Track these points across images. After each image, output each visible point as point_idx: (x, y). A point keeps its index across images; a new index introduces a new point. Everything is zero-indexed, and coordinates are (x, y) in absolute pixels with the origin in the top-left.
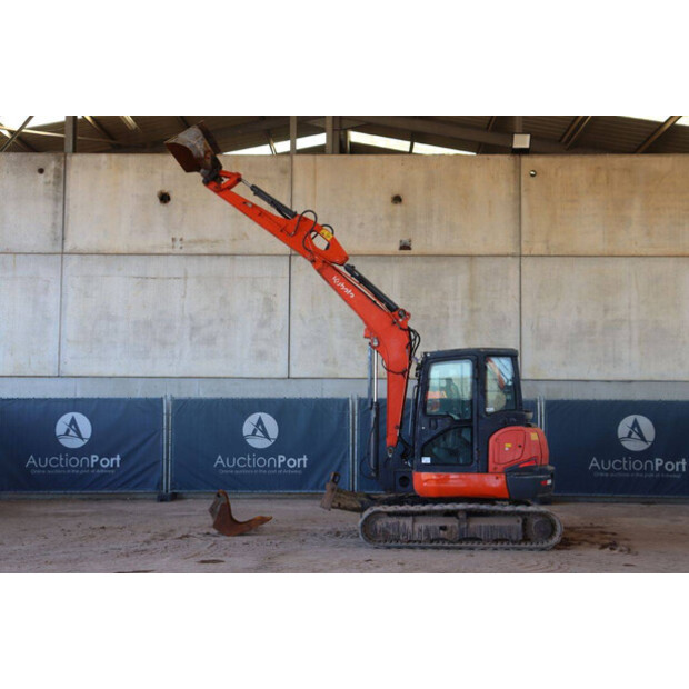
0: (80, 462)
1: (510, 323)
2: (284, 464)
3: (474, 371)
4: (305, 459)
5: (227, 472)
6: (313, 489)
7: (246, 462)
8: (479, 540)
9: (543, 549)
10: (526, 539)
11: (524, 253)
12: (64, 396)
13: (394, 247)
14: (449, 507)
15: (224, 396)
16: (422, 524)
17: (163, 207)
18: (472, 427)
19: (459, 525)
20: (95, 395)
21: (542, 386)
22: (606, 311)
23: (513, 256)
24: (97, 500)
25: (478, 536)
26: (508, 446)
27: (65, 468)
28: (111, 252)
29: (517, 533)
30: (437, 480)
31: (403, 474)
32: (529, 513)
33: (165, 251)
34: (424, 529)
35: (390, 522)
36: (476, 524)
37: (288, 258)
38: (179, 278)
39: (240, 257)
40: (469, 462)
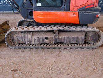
8: (61, 43)
9: (93, 48)
10: (86, 42)
14: (49, 28)
16: (36, 37)
19: (54, 37)
25: (63, 42)
29: (82, 41)
34: (37, 39)
35: (20, 36)
36: (62, 36)
40: (61, 5)
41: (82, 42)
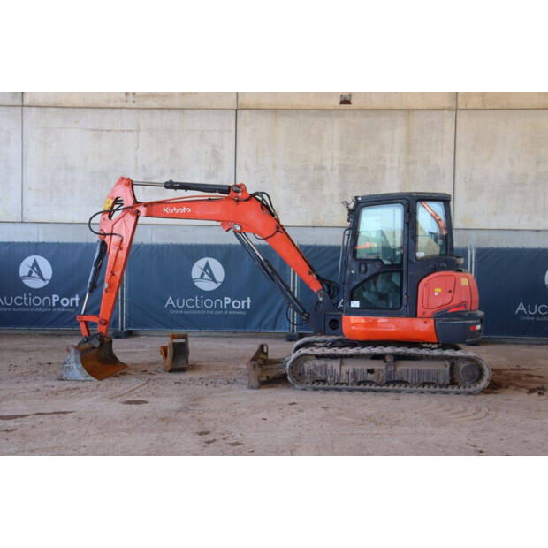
0: (42, 301)
1: (444, 175)
2: (229, 306)
3: (405, 215)
4: (249, 301)
5: (177, 312)
6: (256, 328)
7: (194, 303)
8: (401, 382)
9: (470, 394)
10: (453, 383)
11: (461, 106)
12: (26, 240)
13: (335, 102)
14: (377, 350)
15: (175, 242)
16: (349, 366)
18: (401, 272)
19: (387, 368)
20: (55, 240)
21: (473, 235)
22: (538, 163)
23: (449, 109)
24: (59, 336)
25: (405, 379)
26: (437, 291)
27: (29, 307)
28: (68, 105)
29: (444, 375)
30: (365, 324)
31: (333, 318)
32: (457, 358)
33: (119, 104)
34: (351, 371)
35: (317, 364)
36: (403, 367)
37: (234, 112)
38: (131, 131)
39: (189, 111)
40: (398, 306)
41: (445, 379)
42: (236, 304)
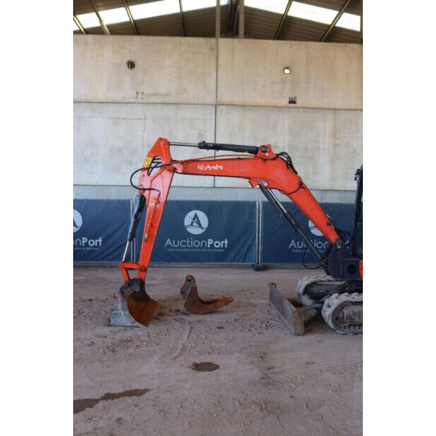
0: (75, 242)
2: (212, 245)
4: (226, 242)
5: (173, 250)
6: (231, 261)
7: (186, 244)
13: (285, 102)
17: (130, 71)
20: (84, 197)
24: (87, 267)
28: (95, 101)
31: (351, 263)
33: (132, 100)
37: (214, 107)
38: (140, 119)
39: (182, 106)
42: (217, 244)
